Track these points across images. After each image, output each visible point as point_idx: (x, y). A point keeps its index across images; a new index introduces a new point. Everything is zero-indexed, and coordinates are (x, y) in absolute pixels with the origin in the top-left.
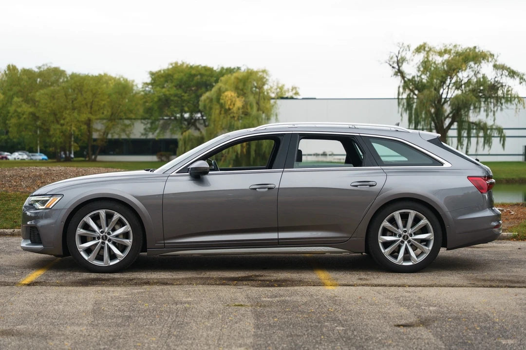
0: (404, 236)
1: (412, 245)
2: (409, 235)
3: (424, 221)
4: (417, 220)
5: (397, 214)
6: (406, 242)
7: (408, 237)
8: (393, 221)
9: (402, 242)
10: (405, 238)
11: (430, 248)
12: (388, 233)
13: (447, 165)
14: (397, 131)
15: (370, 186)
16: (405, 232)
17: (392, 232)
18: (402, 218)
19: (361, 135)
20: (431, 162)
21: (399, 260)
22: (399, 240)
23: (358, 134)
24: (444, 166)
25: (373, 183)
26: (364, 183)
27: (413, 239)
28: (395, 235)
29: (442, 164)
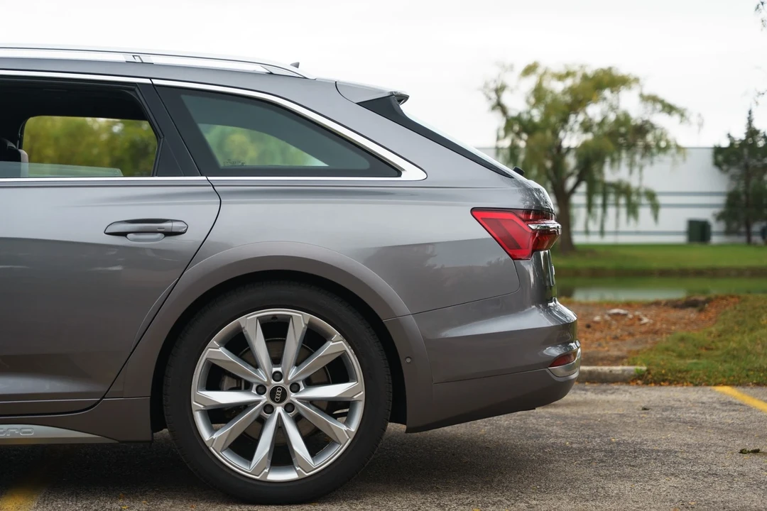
0: (274, 390)
1: (298, 419)
2: (288, 388)
3: (336, 345)
4: (313, 339)
5: (250, 324)
6: (279, 409)
7: (284, 395)
8: (238, 344)
9: (269, 409)
10: (278, 396)
11: (354, 427)
12: (227, 381)
13: (411, 174)
14: (271, 73)
15: (169, 234)
16: (277, 376)
17: (239, 379)
18: (265, 337)
19: (156, 82)
20: (364, 163)
21: (257, 467)
22: (258, 402)
23: (148, 81)
24: (404, 177)
25: (175, 224)
26: (149, 225)
27: (300, 399)
28: (247, 387)
29: (398, 172)
